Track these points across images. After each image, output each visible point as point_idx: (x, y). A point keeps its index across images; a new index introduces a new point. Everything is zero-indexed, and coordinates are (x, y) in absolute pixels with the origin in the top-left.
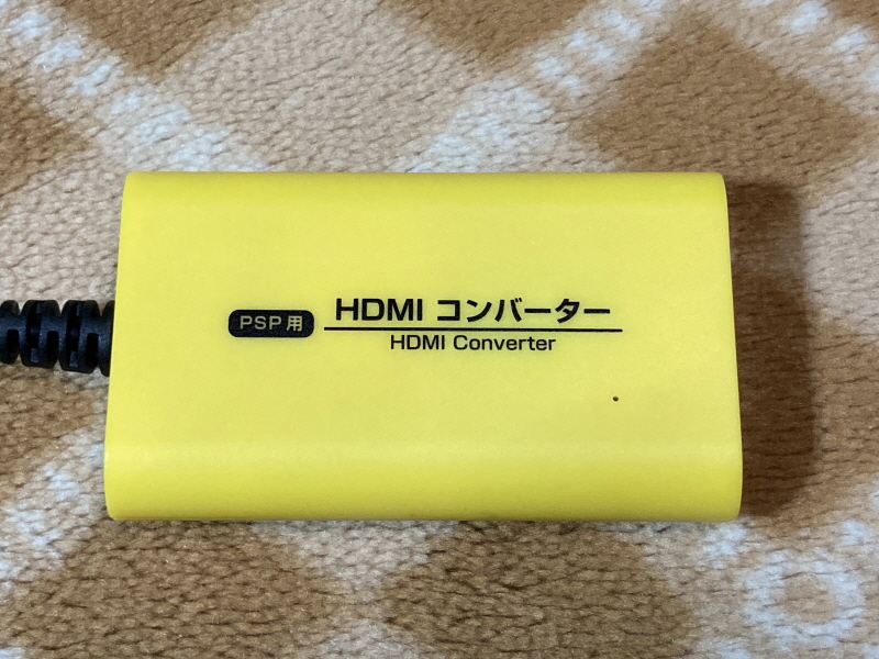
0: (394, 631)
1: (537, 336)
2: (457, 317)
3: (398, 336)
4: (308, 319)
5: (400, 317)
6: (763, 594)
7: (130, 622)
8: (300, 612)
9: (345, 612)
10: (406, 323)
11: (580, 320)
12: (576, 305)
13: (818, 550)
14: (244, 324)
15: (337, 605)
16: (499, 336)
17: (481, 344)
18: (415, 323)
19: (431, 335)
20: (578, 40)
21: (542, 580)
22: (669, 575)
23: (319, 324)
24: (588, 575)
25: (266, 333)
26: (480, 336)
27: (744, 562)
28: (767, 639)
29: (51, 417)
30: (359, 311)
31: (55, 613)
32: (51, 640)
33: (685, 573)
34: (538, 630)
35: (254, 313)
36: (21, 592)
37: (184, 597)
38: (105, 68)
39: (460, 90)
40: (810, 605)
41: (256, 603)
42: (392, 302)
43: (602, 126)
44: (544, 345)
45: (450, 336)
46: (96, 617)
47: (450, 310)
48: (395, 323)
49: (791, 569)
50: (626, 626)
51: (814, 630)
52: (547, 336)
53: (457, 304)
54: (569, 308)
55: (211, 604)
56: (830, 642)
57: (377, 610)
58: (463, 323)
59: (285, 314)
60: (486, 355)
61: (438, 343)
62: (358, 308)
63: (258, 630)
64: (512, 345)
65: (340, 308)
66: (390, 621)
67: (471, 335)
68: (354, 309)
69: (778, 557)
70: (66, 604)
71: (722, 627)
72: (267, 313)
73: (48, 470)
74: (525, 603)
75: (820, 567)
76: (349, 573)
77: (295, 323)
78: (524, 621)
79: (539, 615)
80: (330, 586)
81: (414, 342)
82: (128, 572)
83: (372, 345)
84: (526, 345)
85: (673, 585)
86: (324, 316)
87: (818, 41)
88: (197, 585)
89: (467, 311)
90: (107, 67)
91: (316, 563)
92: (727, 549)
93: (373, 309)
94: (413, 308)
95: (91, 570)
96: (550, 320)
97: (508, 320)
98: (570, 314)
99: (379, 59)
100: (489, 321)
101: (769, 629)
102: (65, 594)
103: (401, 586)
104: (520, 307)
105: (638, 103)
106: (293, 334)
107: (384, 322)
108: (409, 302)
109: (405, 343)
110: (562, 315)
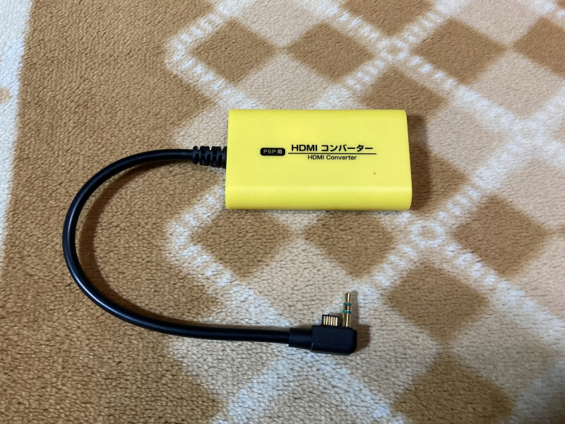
0: (308, 242)
1: (351, 155)
2: (327, 150)
3: (310, 155)
4: (283, 150)
5: (311, 150)
6: (416, 232)
7: (232, 239)
8: (281, 237)
9: (294, 237)
10: (312, 152)
11: (364, 151)
12: (363, 146)
13: (433, 220)
14: (265, 152)
15: (291, 234)
16: (340, 156)
17: (335, 158)
18: (315, 152)
19: (320, 155)
20: (360, 75)
21: (351, 228)
22: (388, 227)
23: (287, 152)
24: (365, 227)
25: (272, 155)
26: (334, 155)
27: (410, 223)
28: (417, 245)
29: (207, 181)
30: (298, 148)
31: (210, 235)
32: (209, 243)
33: (393, 227)
34: (350, 242)
35: (268, 149)
36: (200, 230)
37: (247, 232)
38: (220, 82)
39: (325, 88)
40: (429, 235)
41: (268, 233)
42: (308, 146)
43: (367, 99)
44: (353, 158)
45: (325, 156)
46: (222, 237)
47: (325, 148)
48: (309, 152)
49: (424, 225)
50: (376, 241)
51: (430, 242)
52: (354, 155)
53: (327, 146)
54: (361, 147)
55: (255, 234)
56: (436, 246)
57: (303, 236)
58: (329, 152)
59: (277, 149)
60: (337, 161)
61: (322, 157)
62: (298, 147)
63: (270, 241)
64: (344, 158)
65: (293, 148)
66: (307, 239)
67: (332, 155)
68: (297, 148)
69: (420, 222)
70: (213, 233)
71: (404, 241)
72: (272, 149)
73: (207, 196)
74: (346, 234)
75: (432, 224)
76: (295, 226)
77: (280, 151)
78: (346, 239)
79: (350, 238)
80: (289, 229)
81: (315, 157)
82: (231, 225)
83: (302, 158)
84: (348, 158)
85: (390, 230)
86: (288, 150)
87: (429, 75)
88: (251, 229)
89: (330, 148)
90: (221, 82)
91: (285, 223)
92: (405, 219)
93: (303, 148)
94: (314, 147)
95: (220, 224)
96: (355, 151)
97: (342, 151)
98: (361, 149)
99: (301, 79)
100: (337, 151)
101: (418, 242)
102: (213, 231)
103: (310, 229)
104: (346, 147)
105: (377, 93)
106: (279, 155)
107: (306, 152)
108: (313, 146)
109: (312, 157)
110: (358, 149)
